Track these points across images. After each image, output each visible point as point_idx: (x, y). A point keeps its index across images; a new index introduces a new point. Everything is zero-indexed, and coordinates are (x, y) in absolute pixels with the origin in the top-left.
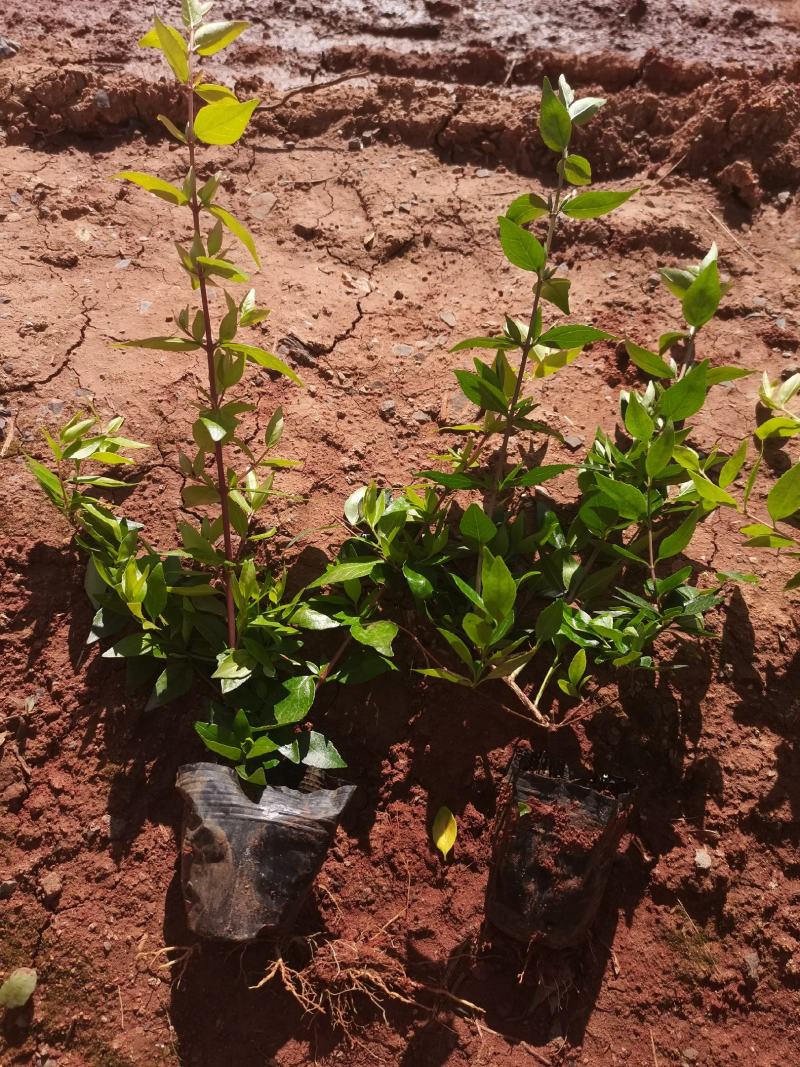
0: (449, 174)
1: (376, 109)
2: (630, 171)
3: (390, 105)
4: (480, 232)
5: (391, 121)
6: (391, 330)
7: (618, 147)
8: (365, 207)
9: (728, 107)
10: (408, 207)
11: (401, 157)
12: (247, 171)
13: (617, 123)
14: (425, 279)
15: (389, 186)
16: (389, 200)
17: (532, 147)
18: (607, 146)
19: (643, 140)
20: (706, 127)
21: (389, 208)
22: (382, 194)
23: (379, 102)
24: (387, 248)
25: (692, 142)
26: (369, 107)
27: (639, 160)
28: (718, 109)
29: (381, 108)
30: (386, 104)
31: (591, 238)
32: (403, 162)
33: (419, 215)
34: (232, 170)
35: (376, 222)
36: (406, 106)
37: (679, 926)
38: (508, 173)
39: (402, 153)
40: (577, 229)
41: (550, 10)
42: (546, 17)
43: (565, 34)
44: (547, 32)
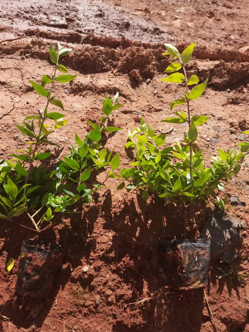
0: (52, 68)
1: (30, 48)
2: (106, 71)
3: (35, 47)
4: (57, 85)
5: (35, 52)
6: (23, 113)
7: (103, 63)
8: (22, 76)
9: (133, 54)
10: (35, 77)
11: (37, 62)
13: (103, 57)
14: (38, 98)
15: (30, 70)
16: (30, 75)
17: (77, 62)
18: (99, 63)
19: (111, 62)
20: (127, 60)
21: (29, 77)
22: (28, 73)
23: (31, 46)
24: (26, 89)
25: (123, 63)
26: (28, 47)
27: (109, 68)
28: (130, 54)
29: (32, 48)
30: (33, 46)
31: (90, 89)
32: (37, 64)
33: (38, 80)
35: (24, 81)
36: (39, 47)
37: (77, 289)
38: (69, 69)
39: (38, 61)
40: (87, 86)
41: (103, 23)
42: (101, 25)
43: (106, 30)
44: (101, 29)
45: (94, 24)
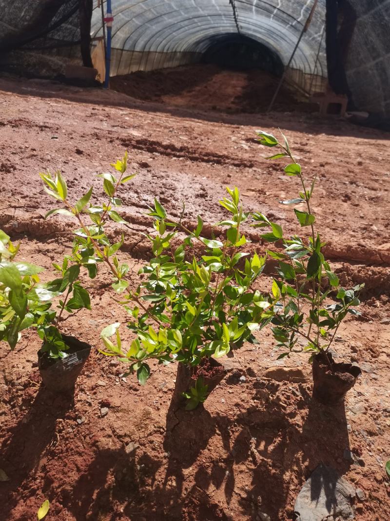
6: (91, 315)
12: (61, 254)
29: (114, 238)
30: (116, 236)
34: (55, 253)
41: (204, 205)
42: (202, 207)
43: (207, 213)
44: (201, 212)
45: (193, 206)
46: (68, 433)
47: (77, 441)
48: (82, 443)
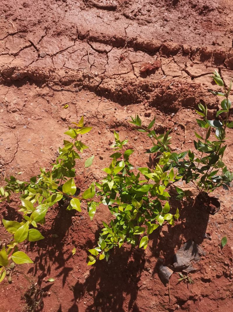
46: (78, 223)
47: (82, 226)
48: (84, 227)
